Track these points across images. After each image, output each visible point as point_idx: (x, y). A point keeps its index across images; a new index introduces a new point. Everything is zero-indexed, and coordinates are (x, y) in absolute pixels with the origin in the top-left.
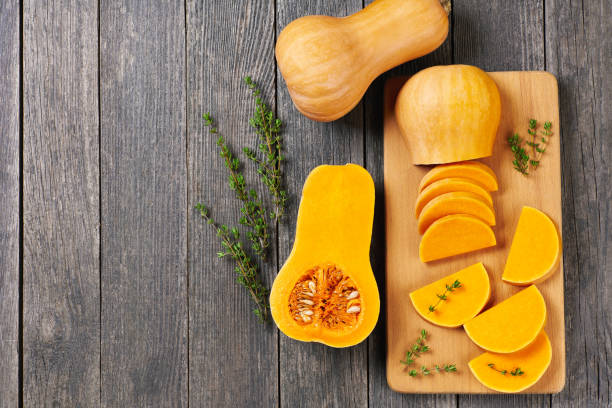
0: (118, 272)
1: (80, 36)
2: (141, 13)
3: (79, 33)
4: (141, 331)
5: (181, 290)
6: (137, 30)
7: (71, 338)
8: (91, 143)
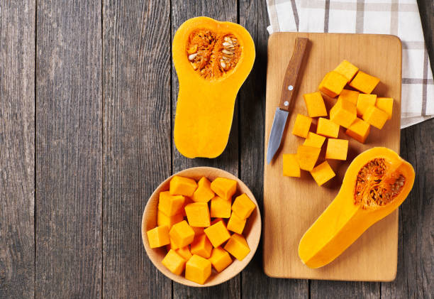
0: (48, 228)
1: (21, 44)
2: (68, 27)
3: (20, 42)
4: (66, 274)
5: (97, 241)
6: (65, 40)
7: (12, 277)
8: (29, 127)
